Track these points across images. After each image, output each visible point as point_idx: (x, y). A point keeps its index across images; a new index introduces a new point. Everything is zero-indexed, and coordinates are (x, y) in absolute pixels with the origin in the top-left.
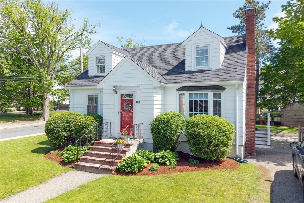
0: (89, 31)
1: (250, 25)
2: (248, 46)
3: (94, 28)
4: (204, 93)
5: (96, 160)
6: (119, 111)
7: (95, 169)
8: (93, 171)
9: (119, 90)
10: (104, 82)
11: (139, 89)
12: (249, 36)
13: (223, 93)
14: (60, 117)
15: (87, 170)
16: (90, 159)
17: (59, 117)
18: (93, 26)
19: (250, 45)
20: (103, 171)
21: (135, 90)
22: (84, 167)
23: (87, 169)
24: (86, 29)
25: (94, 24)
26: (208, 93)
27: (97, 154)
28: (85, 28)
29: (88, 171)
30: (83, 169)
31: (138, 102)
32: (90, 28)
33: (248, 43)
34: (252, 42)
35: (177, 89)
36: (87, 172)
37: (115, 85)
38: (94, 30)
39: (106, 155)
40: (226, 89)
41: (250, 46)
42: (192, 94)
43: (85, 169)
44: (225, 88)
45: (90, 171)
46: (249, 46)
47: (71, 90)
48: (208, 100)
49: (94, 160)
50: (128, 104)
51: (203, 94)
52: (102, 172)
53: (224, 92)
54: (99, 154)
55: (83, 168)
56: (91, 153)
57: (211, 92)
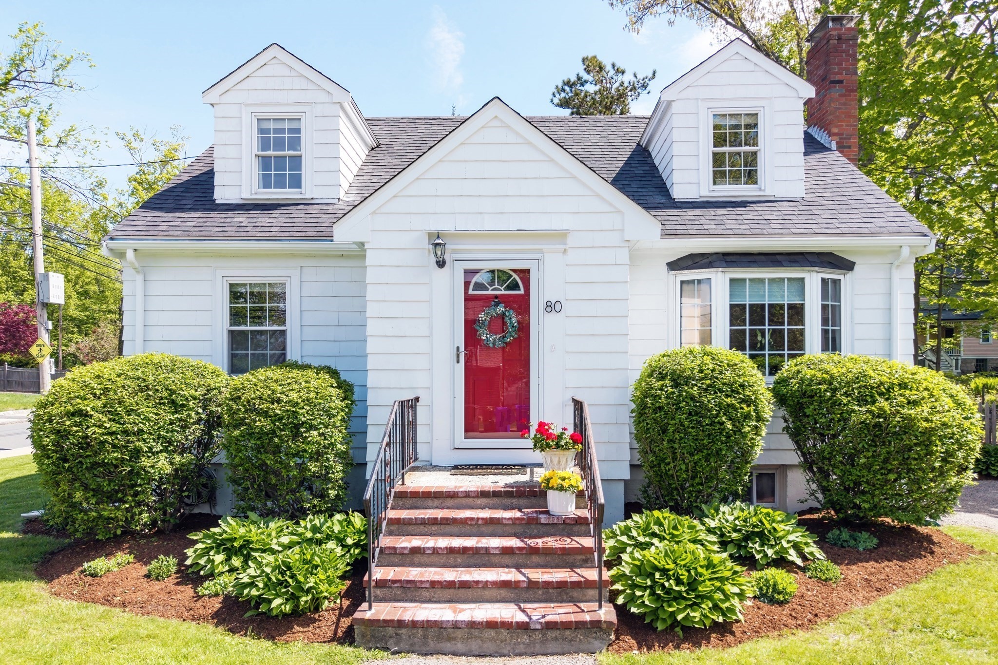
0: (44, 74)
1: (845, 69)
2: (837, 138)
3: (62, 67)
4: (789, 279)
5: (477, 582)
6: (458, 348)
7: (504, 632)
8: (489, 646)
9: (455, 251)
10: (374, 213)
11: (562, 247)
12: (841, 104)
13: (847, 281)
14: (128, 377)
15: (448, 646)
16: (433, 584)
17: (120, 381)
18: (59, 61)
19: (842, 134)
20: (556, 639)
21: (541, 251)
22: (432, 632)
23: (450, 639)
24: (28, 65)
25: (63, 54)
26: (803, 280)
27: (451, 551)
28: (22, 60)
29: (460, 647)
30: (425, 644)
31: (550, 307)
32: (51, 65)
33: (836, 126)
34: (851, 126)
35: (669, 264)
36: (455, 654)
37: (435, 226)
38: (65, 77)
39: (507, 551)
40: (856, 267)
41: (845, 139)
42: (745, 280)
43: (439, 638)
44: (854, 263)
45: (474, 646)
46: (840, 139)
47: (136, 256)
48: (803, 305)
49: (465, 585)
50: (503, 316)
51: (786, 280)
52: (552, 646)
53: (850, 275)
54: (465, 550)
55: (425, 637)
56: (415, 551)
57: (814, 275)
